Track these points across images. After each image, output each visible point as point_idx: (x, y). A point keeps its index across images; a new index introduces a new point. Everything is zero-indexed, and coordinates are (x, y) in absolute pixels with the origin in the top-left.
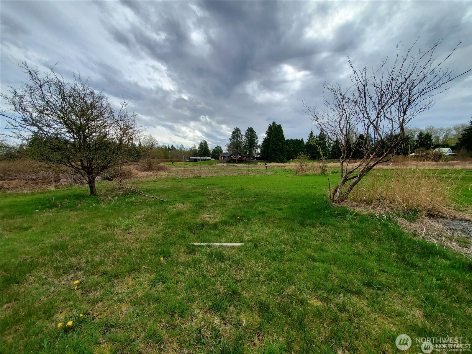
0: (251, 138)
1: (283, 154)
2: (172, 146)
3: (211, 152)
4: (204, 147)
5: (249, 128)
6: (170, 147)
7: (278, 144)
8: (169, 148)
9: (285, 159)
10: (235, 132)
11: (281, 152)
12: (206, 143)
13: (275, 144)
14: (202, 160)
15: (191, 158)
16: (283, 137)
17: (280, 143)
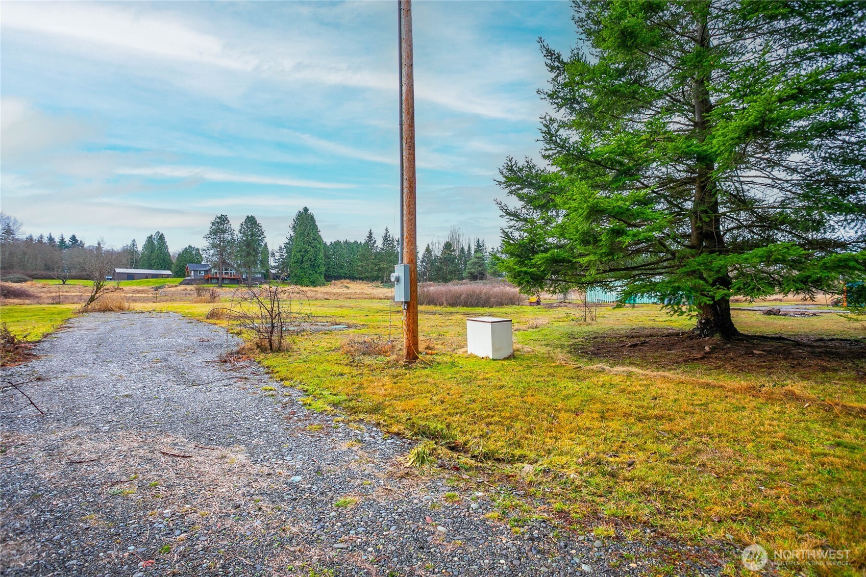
0: (252, 235)
1: (317, 269)
2: (73, 238)
3: (174, 261)
4: (156, 245)
5: (248, 217)
6: (67, 239)
7: (306, 252)
8: (62, 241)
9: (322, 279)
10: (218, 223)
11: (313, 266)
12: (161, 238)
13: (300, 251)
14: (147, 276)
15: (118, 270)
16: (318, 239)
17: (309, 248)
